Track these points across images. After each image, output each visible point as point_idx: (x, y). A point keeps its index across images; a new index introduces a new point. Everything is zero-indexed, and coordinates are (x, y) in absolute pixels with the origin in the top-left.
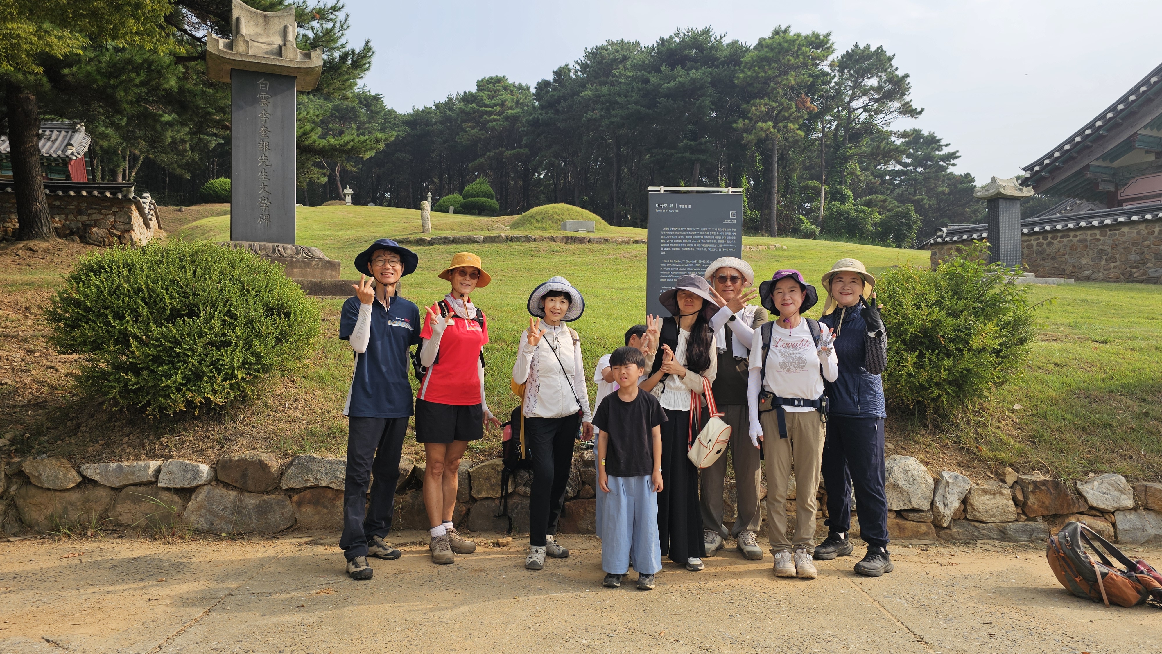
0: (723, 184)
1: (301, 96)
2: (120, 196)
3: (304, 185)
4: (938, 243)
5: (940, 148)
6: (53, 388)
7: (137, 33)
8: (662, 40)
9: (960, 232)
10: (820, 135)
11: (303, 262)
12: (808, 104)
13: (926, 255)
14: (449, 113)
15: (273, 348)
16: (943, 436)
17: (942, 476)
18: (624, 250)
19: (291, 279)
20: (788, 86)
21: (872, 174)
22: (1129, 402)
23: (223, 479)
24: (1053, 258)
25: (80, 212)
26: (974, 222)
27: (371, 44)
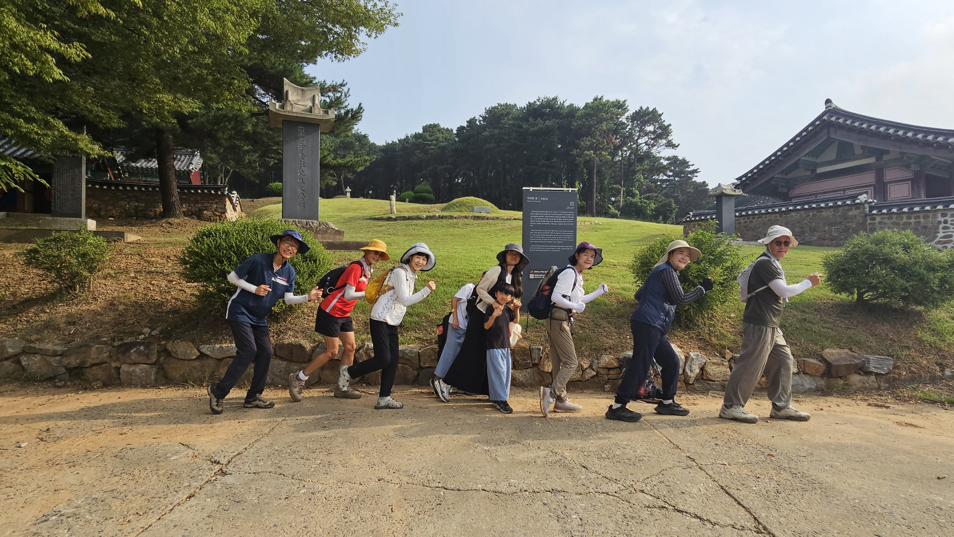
0: (565, 186)
1: (322, 135)
2: (220, 193)
3: (324, 187)
4: (688, 221)
5: (688, 167)
6: (183, 302)
7: (230, 100)
8: (529, 103)
9: (700, 215)
10: (620, 159)
11: (323, 230)
12: (614, 141)
13: (681, 228)
14: (406, 145)
15: (307, 280)
16: (690, 332)
17: (689, 355)
18: (508, 224)
19: (317, 241)
20: (602, 130)
21: (650, 181)
22: (795, 313)
23: (279, 355)
24: (753, 230)
25: (197, 202)
26: (707, 209)
27: (362, 105)
